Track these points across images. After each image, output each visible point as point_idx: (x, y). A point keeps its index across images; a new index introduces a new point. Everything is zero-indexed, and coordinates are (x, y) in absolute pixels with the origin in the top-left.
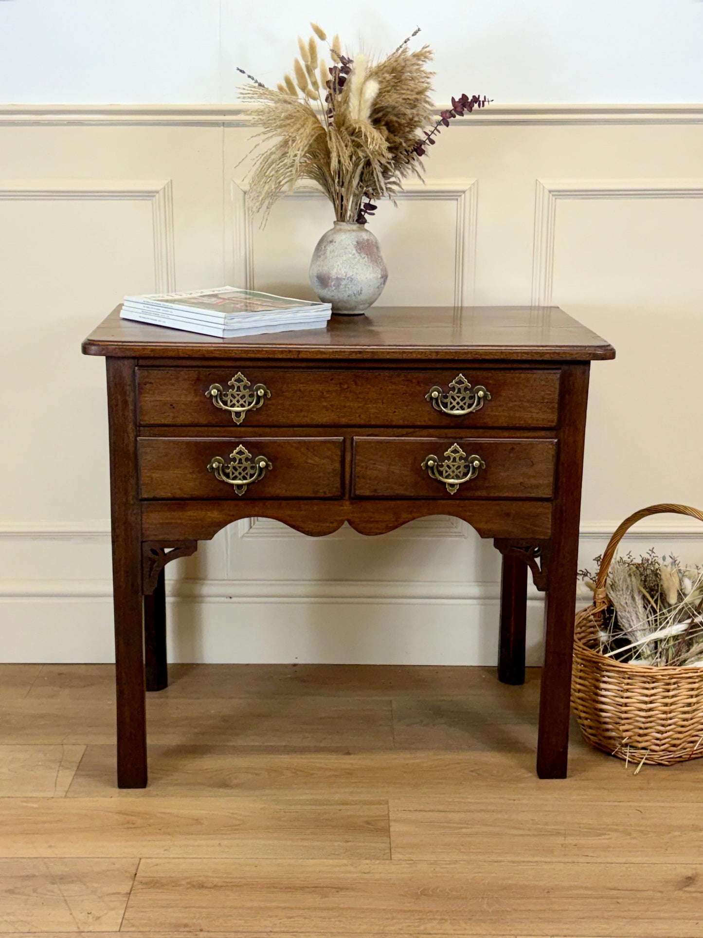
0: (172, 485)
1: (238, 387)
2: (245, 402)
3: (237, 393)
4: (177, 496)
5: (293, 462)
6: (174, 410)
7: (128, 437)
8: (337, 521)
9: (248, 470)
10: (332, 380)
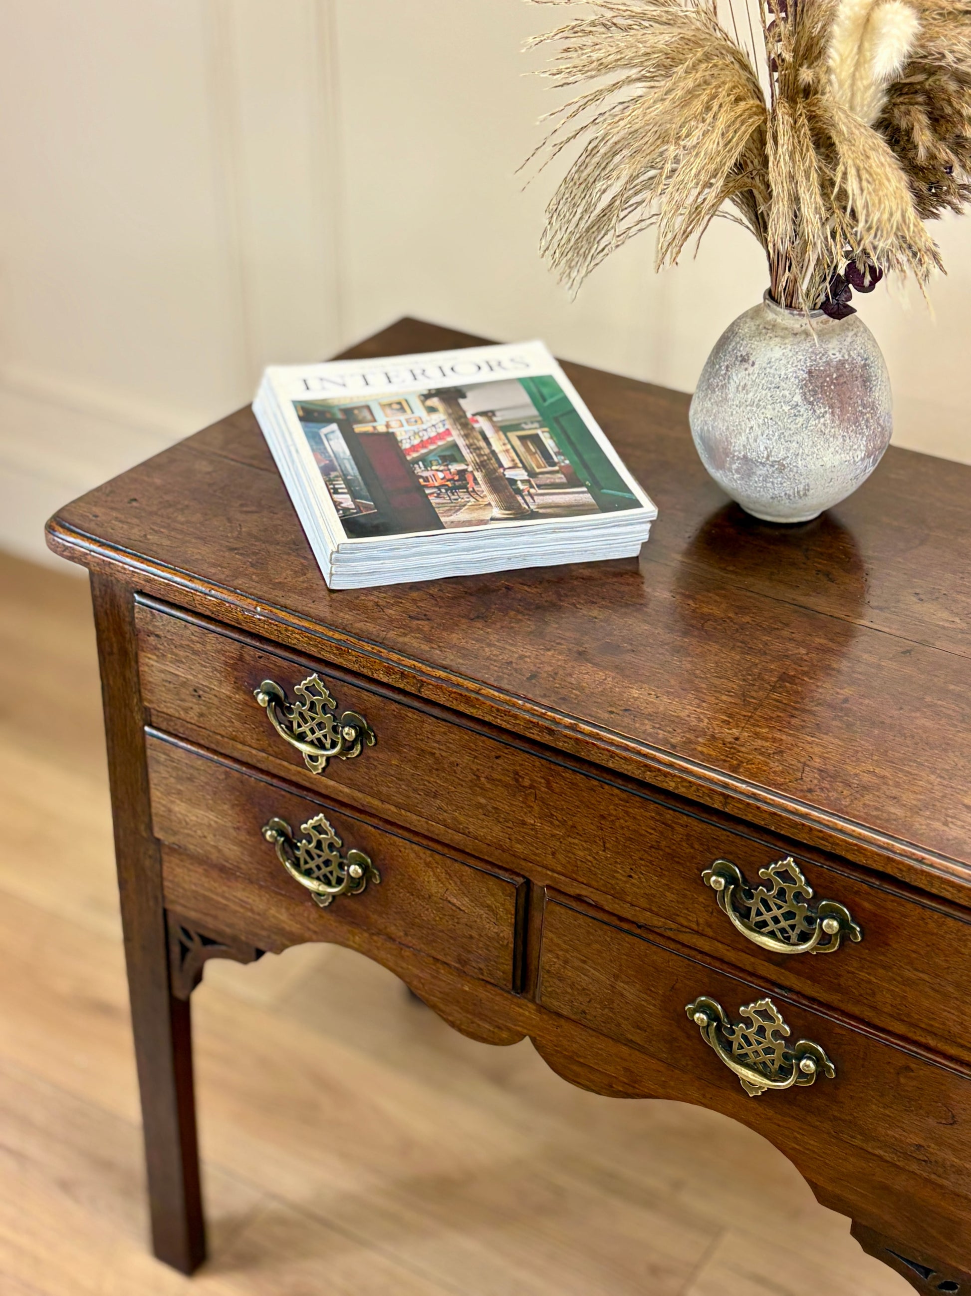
0: (204, 837)
1: (313, 704)
2: (325, 736)
3: (310, 713)
4: (213, 859)
5: (419, 887)
6: (201, 702)
7: (133, 718)
8: (509, 1029)
9: (333, 867)
10: (497, 758)
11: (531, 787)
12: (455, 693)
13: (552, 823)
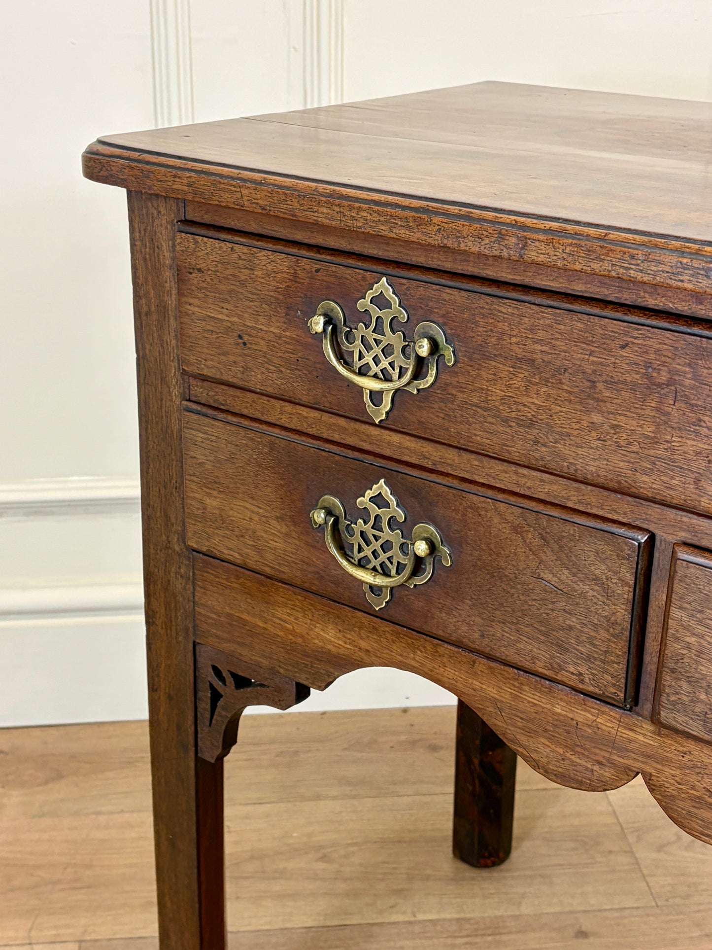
0: (242, 536)
1: (379, 321)
2: (391, 364)
3: (375, 336)
4: (251, 564)
5: (502, 564)
6: (245, 352)
7: (170, 393)
8: (613, 765)
9: (395, 550)
10: (623, 347)
11: (670, 383)
12: (571, 245)
13: (697, 433)
